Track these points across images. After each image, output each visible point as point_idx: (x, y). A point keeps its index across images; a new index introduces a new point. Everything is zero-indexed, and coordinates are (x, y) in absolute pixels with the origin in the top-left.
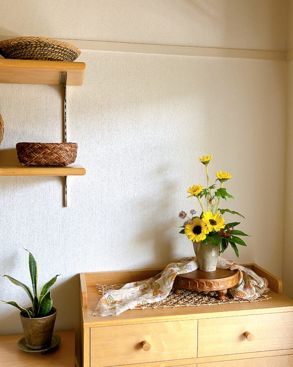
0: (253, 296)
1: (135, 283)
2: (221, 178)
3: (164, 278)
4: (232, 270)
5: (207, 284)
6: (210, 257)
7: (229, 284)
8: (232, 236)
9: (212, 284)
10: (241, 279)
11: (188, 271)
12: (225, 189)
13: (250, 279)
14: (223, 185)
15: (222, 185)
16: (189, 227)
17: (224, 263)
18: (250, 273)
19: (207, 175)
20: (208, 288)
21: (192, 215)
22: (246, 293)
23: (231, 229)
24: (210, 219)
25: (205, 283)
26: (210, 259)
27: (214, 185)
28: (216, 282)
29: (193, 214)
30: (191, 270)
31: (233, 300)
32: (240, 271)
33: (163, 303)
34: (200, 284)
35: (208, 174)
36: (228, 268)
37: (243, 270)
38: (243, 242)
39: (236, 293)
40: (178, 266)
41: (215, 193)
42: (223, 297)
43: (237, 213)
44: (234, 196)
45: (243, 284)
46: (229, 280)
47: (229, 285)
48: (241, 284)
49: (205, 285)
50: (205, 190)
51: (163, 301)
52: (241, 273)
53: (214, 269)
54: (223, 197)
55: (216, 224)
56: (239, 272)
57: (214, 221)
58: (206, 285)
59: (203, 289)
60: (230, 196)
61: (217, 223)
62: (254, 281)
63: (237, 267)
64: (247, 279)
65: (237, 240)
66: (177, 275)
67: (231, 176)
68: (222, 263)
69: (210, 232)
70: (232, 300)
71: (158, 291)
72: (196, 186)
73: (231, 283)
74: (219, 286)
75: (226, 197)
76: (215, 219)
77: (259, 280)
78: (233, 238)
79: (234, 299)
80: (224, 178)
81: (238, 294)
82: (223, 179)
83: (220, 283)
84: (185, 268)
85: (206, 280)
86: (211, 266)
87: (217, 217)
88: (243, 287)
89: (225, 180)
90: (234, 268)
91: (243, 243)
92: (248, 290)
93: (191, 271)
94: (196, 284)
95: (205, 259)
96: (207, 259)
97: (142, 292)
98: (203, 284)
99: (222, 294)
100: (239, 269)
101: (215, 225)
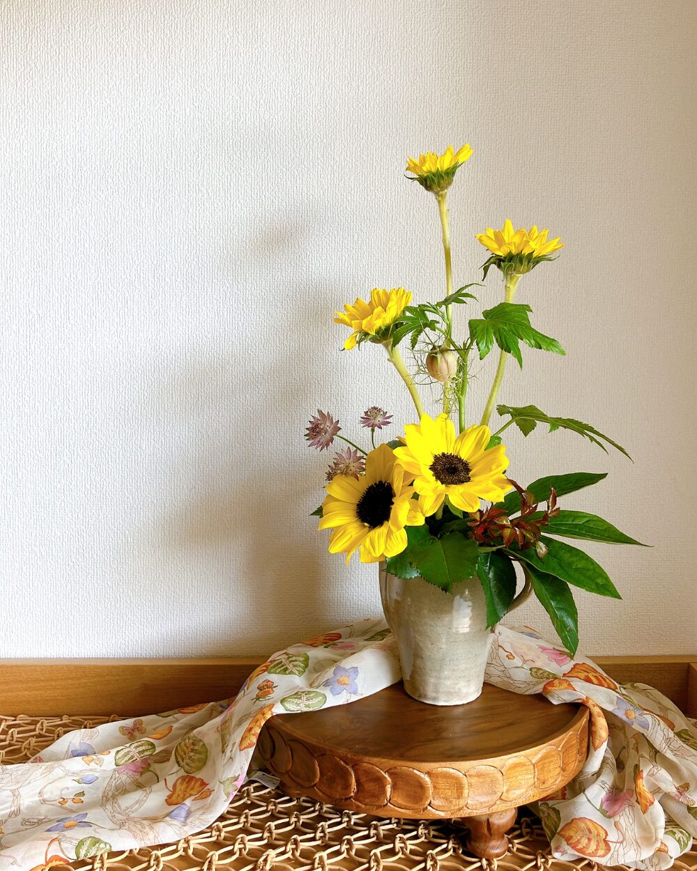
0: (647, 853)
1: (129, 722)
2: (501, 253)
3: (224, 723)
4: (555, 702)
5: (400, 783)
6: (444, 640)
7: (519, 787)
8: (548, 542)
9: (421, 786)
10: (601, 752)
11: (333, 701)
12: (526, 308)
13: (645, 753)
14: (517, 290)
15: (513, 288)
16: (343, 488)
17: (525, 661)
18: (646, 726)
19: (444, 241)
20: (400, 801)
21: (373, 430)
22: (613, 836)
23: (542, 507)
24: (439, 452)
25: (387, 776)
26: (444, 646)
27: (467, 286)
28: (447, 776)
29: (376, 428)
30: (355, 693)
31: (546, 861)
32: (596, 710)
33: (190, 852)
34: (363, 779)
35: (448, 236)
36: (539, 689)
37: (609, 708)
38: (602, 574)
39: (563, 829)
40: (307, 666)
41: (473, 325)
42: (494, 843)
43: (581, 428)
44: (562, 343)
45: (608, 779)
46: (523, 765)
47: (518, 792)
48: (598, 774)
49: (389, 789)
50: (421, 311)
51: (195, 843)
52: (601, 723)
53: (467, 695)
54: (505, 347)
55: (468, 479)
56: (591, 715)
57: (460, 460)
58: (394, 787)
59: (379, 807)
60: (541, 342)
61: (474, 476)
62: (663, 773)
63: (581, 690)
64: (633, 752)
65: (570, 564)
66: (268, 721)
67: (553, 244)
68: (517, 662)
69: (428, 515)
70: (540, 861)
71: (197, 780)
72: (381, 293)
73: (531, 782)
74: (460, 796)
75: (522, 345)
76: (465, 452)
77: (687, 769)
78: (549, 553)
79: (550, 853)
80: (514, 252)
81: (571, 833)
82: (510, 258)
83: (465, 781)
84: (327, 684)
85: (392, 763)
86: (448, 683)
87: (478, 444)
88: (603, 794)
89: (521, 261)
90: (568, 697)
91: (600, 581)
92: (625, 818)
93: (354, 698)
94: (345, 776)
95: (421, 644)
96: (430, 646)
97: (142, 773)
98: (380, 781)
99: (485, 831)
100: (590, 704)
101: (461, 482)
